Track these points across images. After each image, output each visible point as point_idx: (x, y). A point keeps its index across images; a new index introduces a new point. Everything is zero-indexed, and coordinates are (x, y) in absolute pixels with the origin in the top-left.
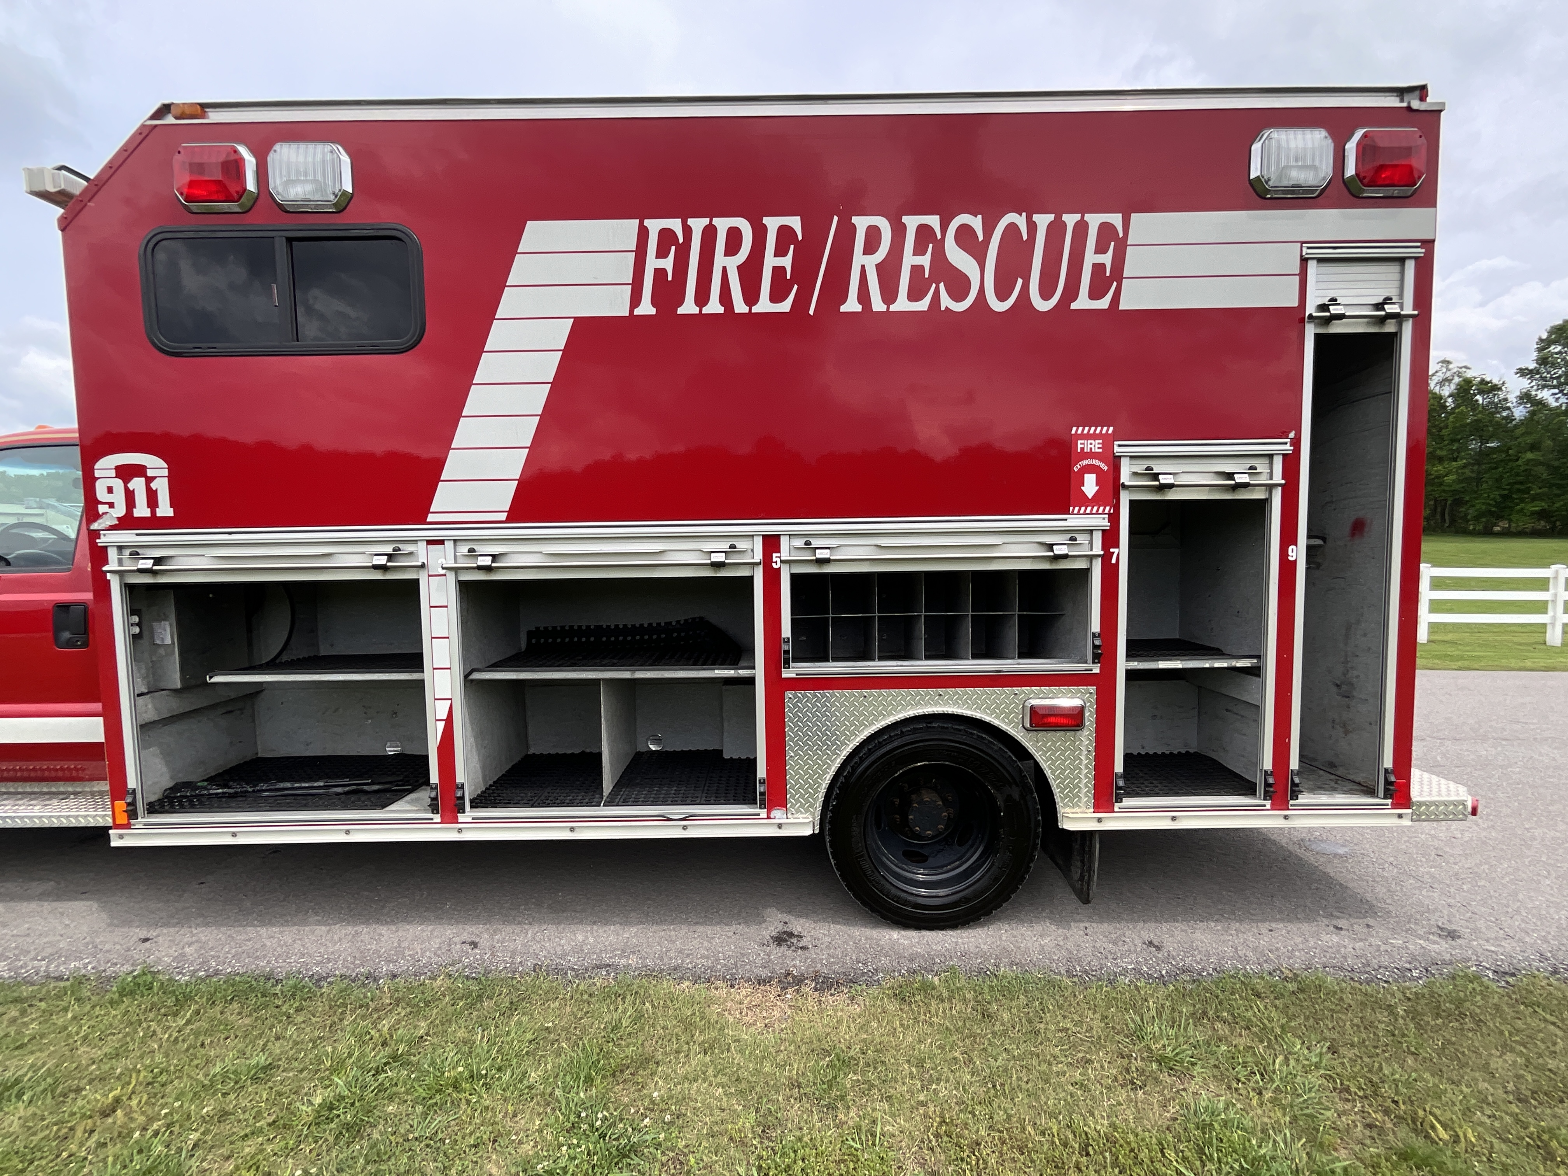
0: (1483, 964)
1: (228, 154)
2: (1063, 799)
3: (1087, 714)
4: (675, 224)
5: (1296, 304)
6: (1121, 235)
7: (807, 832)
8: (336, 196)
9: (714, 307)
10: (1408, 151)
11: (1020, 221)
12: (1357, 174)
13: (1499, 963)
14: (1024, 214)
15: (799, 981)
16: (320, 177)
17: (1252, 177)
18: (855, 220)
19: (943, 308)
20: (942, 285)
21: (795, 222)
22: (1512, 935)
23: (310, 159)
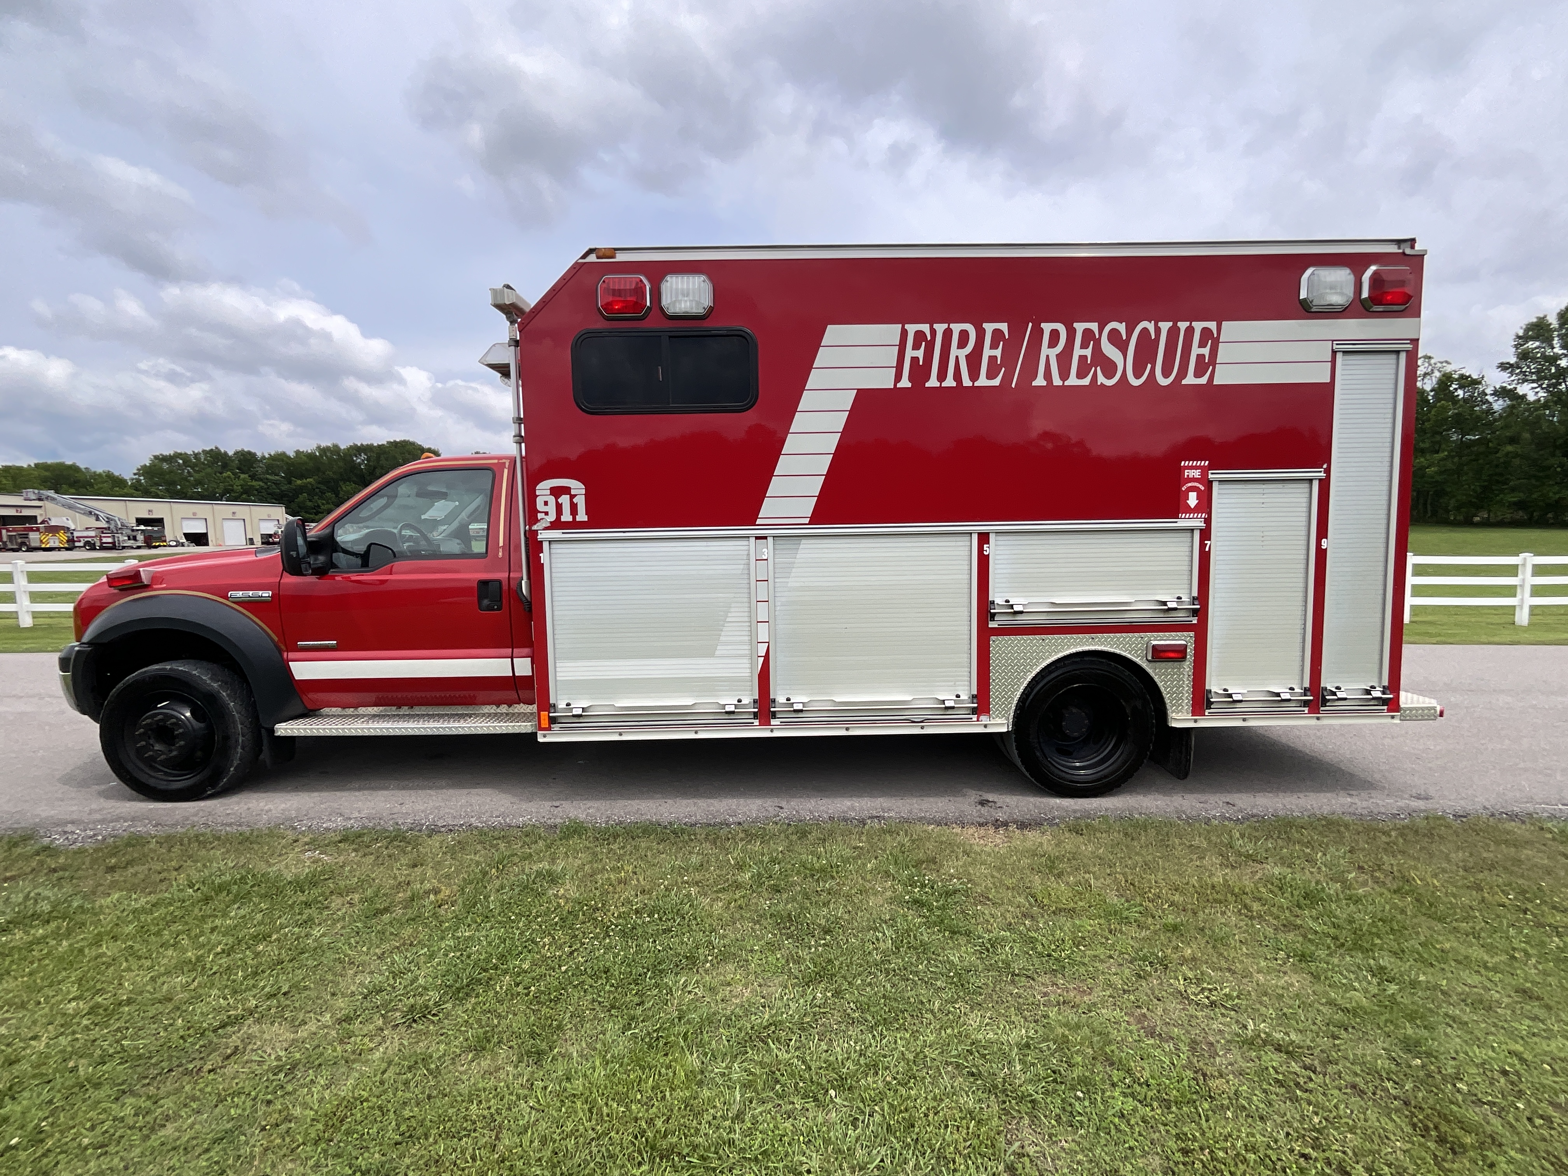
0: (1447, 811)
1: (637, 283)
2: (1172, 707)
3: (1188, 650)
4: (925, 328)
5: (1328, 381)
6: (1215, 336)
7: (1004, 729)
8: (703, 309)
9: (950, 382)
10: (1402, 283)
11: (1151, 326)
12: (1369, 296)
13: (1457, 811)
14: (1153, 322)
15: (1005, 824)
16: (697, 298)
17: (1301, 298)
18: (1043, 325)
19: (1099, 384)
20: (1098, 368)
21: (1004, 327)
22: (1466, 797)
23: (690, 286)
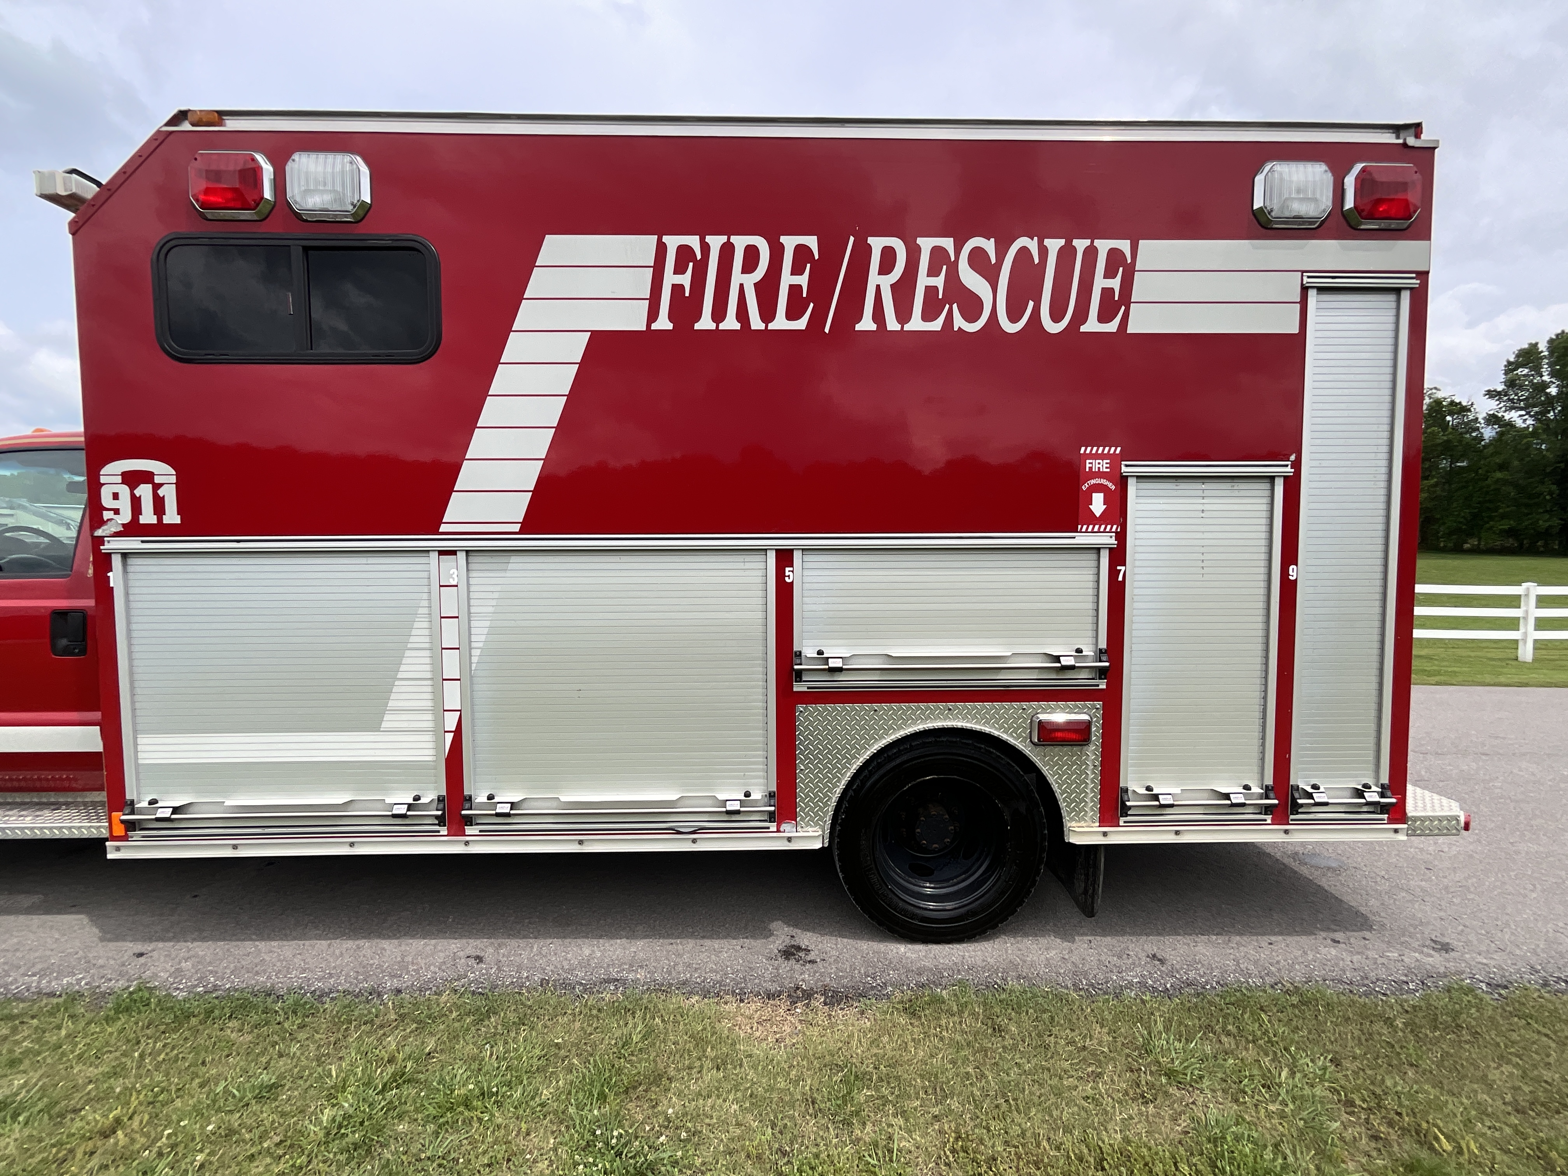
0: (1477, 976)
1: (245, 163)
2: (1069, 813)
3: (1094, 729)
4: (693, 241)
5: (1297, 331)
6: (1129, 261)
7: (817, 845)
8: (354, 207)
9: (731, 323)
10: (1404, 186)
11: (1032, 245)
12: (1355, 207)
13: (1492, 976)
14: (1036, 238)
15: (808, 995)
16: (339, 188)
17: (1255, 207)
18: (871, 240)
19: (956, 329)
20: (955, 306)
21: (812, 242)
22: (1502, 947)
23: (329, 170)
